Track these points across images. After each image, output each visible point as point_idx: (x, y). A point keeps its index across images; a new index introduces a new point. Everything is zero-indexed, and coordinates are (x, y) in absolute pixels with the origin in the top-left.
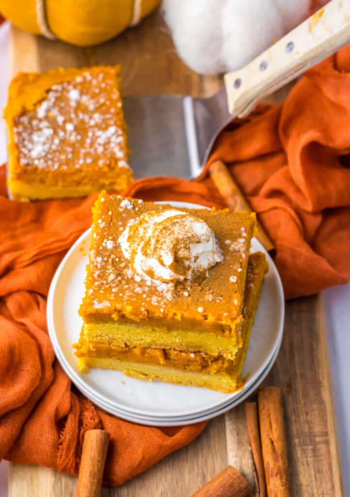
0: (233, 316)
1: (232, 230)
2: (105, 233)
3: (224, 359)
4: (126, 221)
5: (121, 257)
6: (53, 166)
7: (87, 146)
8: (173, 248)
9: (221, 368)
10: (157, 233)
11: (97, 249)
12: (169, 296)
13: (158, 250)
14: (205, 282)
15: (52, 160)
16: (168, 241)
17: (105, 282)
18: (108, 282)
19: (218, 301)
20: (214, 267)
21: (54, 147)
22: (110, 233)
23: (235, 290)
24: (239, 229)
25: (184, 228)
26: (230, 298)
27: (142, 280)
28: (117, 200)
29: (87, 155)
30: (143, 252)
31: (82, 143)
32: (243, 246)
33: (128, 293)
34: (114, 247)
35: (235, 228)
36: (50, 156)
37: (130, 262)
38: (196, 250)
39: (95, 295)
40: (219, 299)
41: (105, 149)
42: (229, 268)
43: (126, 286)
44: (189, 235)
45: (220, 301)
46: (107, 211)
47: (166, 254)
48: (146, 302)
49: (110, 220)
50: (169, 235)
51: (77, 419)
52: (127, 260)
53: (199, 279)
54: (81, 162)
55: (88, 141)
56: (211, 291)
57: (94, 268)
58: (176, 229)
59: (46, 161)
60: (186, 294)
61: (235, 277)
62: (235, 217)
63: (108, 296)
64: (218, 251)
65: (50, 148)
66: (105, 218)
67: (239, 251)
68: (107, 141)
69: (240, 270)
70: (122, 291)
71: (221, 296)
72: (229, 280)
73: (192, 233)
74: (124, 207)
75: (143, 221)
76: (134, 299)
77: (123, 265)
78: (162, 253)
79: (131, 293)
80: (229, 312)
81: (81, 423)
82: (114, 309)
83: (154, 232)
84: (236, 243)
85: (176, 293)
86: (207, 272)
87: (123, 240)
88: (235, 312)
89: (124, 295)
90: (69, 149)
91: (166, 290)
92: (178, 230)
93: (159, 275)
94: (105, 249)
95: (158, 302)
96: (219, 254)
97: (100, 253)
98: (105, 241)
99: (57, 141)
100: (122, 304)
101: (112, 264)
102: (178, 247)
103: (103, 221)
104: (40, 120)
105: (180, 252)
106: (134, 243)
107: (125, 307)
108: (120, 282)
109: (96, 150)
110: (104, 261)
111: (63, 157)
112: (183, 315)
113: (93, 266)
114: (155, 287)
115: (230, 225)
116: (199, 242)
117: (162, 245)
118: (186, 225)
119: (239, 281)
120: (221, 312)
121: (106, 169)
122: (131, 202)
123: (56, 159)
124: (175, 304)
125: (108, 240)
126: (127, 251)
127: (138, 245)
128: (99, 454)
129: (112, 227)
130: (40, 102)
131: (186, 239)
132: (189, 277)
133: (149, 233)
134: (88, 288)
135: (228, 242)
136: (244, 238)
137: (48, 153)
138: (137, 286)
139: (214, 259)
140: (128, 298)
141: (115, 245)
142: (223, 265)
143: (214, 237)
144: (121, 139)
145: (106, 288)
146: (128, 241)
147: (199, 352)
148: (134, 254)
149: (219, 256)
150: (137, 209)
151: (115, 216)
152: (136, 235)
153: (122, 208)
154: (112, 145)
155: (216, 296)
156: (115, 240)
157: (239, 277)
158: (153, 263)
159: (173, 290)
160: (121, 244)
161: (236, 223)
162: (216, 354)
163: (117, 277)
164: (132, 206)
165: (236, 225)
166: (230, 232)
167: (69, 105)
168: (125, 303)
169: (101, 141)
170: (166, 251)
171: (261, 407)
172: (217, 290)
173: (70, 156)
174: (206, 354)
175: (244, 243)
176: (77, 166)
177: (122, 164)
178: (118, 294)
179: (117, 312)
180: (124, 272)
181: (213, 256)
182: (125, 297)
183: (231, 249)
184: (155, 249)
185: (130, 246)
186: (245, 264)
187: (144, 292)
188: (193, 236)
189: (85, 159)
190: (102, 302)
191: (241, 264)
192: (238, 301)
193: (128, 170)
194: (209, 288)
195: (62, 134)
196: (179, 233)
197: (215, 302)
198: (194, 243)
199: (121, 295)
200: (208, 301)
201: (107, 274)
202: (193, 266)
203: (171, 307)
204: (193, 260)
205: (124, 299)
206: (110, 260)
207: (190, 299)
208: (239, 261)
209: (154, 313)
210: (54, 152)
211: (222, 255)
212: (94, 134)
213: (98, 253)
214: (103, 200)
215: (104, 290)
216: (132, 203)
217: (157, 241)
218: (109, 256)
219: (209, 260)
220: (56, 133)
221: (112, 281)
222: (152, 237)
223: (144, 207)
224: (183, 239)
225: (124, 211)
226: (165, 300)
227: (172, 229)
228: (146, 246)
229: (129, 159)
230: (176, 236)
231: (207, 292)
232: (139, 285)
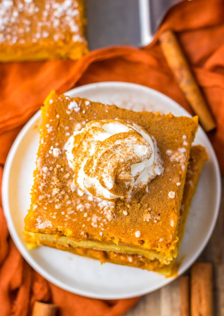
0: (169, 241)
1: (173, 138)
2: (52, 139)
3: (159, 263)
4: (72, 125)
5: (65, 166)
6: (11, 39)
7: (44, 19)
8: (114, 172)
10: (99, 155)
11: (44, 157)
12: (109, 216)
13: (99, 171)
14: (144, 197)
15: (10, 34)
16: (109, 164)
17: (49, 196)
18: (52, 196)
19: (155, 221)
20: (154, 181)
21: (13, 20)
22: (57, 139)
23: (173, 207)
24: (181, 137)
25: (126, 150)
26: (167, 217)
27: (84, 194)
28: (65, 101)
29: (44, 28)
30: (86, 171)
31: (39, 15)
32: (183, 158)
33: (70, 211)
34: (59, 155)
35: (176, 136)
36: (9, 30)
37: (74, 173)
38: (136, 169)
39: (37, 213)
40: (156, 219)
41: (61, 23)
42: (168, 181)
43: (69, 202)
44: (131, 157)
45: (158, 221)
46: (55, 114)
47: (107, 178)
48: (86, 223)
49: (57, 123)
50: (111, 158)
52: (71, 170)
53: (139, 195)
54: (38, 36)
55: (45, 14)
56: (150, 209)
57: (40, 179)
58: (118, 152)
59: (5, 36)
60: (125, 213)
61: (174, 193)
62: (178, 122)
63: (51, 214)
64: (159, 162)
65: (9, 22)
66: (53, 122)
67: (179, 163)
68: (63, 15)
69: (178, 184)
70: (64, 208)
71: (159, 215)
72: (167, 195)
73: (134, 155)
74: (72, 110)
75: (87, 135)
76: (74, 220)
77: (67, 176)
78: (104, 176)
79: (73, 212)
80: (165, 237)
82: (55, 230)
83: (96, 152)
84: (177, 154)
85: (116, 212)
86: (147, 187)
87: (69, 146)
88: (171, 237)
89: (66, 214)
90: (27, 22)
91: (106, 205)
92: (119, 153)
93: (100, 194)
94: (51, 157)
95: (98, 223)
96: (160, 166)
97: (46, 161)
98: (52, 148)
99: (16, 14)
100: (63, 225)
101: (57, 174)
102: (119, 171)
103: (50, 125)
105: (121, 175)
106: (78, 158)
107: (65, 230)
108: (63, 196)
109: (52, 23)
110: (49, 171)
111: (21, 31)
112: (120, 240)
113: (39, 177)
114: (97, 203)
115: (172, 132)
116: (141, 162)
117: (103, 167)
118: (128, 147)
119: (177, 197)
120: (157, 238)
121: (61, 44)
122: (78, 104)
123: (14, 33)
124: (114, 226)
125: (54, 147)
126: (72, 162)
127: (82, 160)
129: (59, 132)
131: (127, 162)
132: (129, 196)
133: (92, 151)
134: (34, 201)
135: (169, 152)
136: (185, 147)
137: (7, 26)
138: (79, 201)
139: (154, 172)
140: (69, 218)
141: (61, 153)
142: (163, 177)
143: (156, 146)
144: (76, 13)
145: (50, 204)
146: (73, 153)
147: (137, 255)
148: (78, 168)
149: (160, 168)
150: (84, 112)
151: (62, 119)
152: (80, 150)
153: (69, 110)
154: (68, 18)
155: (154, 216)
156: (60, 147)
157: (177, 192)
158: (94, 181)
159: (113, 209)
160: (66, 153)
161: (178, 130)
162: (152, 259)
163: (61, 191)
164: (79, 109)
165: (178, 132)
166: (172, 140)
168: (66, 224)
169: (57, 14)
170: (107, 175)
171: (193, 281)
172: (155, 207)
173: (28, 29)
174: (143, 257)
175: (185, 153)
176: (34, 41)
177: (77, 38)
178: (61, 212)
179: (58, 233)
180: (68, 185)
181: (153, 170)
182: (67, 216)
183: (172, 159)
184: (97, 170)
185: (74, 160)
186: (183, 176)
187: (85, 210)
188: (134, 158)
189: (42, 33)
190: (45, 220)
191: (180, 176)
192: (175, 222)
193: (82, 44)
194: (148, 204)
195: (20, 6)
196: (120, 157)
197: (153, 223)
198: (135, 163)
199: (63, 213)
200: (146, 221)
201: (52, 187)
202: (133, 184)
203: (110, 230)
204: (133, 179)
205: (66, 220)
206: (55, 170)
207: (128, 221)
208: (178, 173)
209: (93, 236)
210: (14, 24)
211: (163, 166)
212: (51, 8)
213: (45, 162)
214: (51, 101)
215: (47, 207)
216: (80, 105)
217: (99, 164)
218: (54, 166)
219: (149, 174)
220: (15, 5)
221: (56, 195)
222: (94, 157)
223: (91, 109)
224: (123, 163)
225: (71, 114)
226: (105, 220)
227: (114, 152)
228: (88, 165)
229: (85, 32)
230: (117, 160)
231: (146, 211)
232: (81, 200)
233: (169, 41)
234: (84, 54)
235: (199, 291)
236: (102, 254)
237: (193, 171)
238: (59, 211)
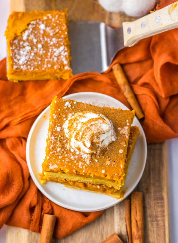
0: (120, 175)
1: (121, 121)
2: (56, 122)
3: (114, 189)
4: (67, 114)
5: (64, 136)
6: (31, 68)
7: (49, 57)
8: (91, 138)
9: (113, 192)
10: (83, 129)
11: (52, 131)
12: (88, 162)
13: (83, 138)
14: (106, 152)
15: (30, 65)
16: (88, 134)
17: (55, 152)
18: (57, 152)
19: (113, 165)
20: (112, 144)
21: (31, 57)
22: (59, 122)
23: (122, 157)
24: (126, 121)
25: (97, 127)
26: (119, 163)
27: (74, 151)
28: (63, 102)
29: (48, 62)
30: (76, 138)
31: (46, 55)
32: (127, 132)
33: (67, 160)
34: (60, 130)
35: (123, 120)
36: (29, 63)
37: (68, 140)
38: (102, 137)
39: (50, 161)
40: (113, 164)
41: (58, 59)
42: (119, 144)
43: (66, 155)
44: (99, 131)
45: (114, 165)
46: (57, 108)
47: (87, 142)
48: (76, 166)
49: (59, 114)
50: (89, 131)
51: (40, 207)
52: (67, 138)
53: (103, 151)
54: (45, 66)
55: (49, 54)
56: (109, 159)
57: (50, 143)
58: (93, 128)
59: (27, 66)
60: (96, 161)
61: (122, 150)
62: (124, 113)
63: (57, 161)
64: (114, 134)
65: (29, 58)
66: (56, 113)
67: (125, 134)
68: (59, 54)
69: (124, 146)
70: (64, 158)
71: (114, 162)
72: (119, 151)
73: (101, 130)
74: (67, 106)
75: (76, 119)
76: (70, 164)
77: (65, 141)
78: (85, 140)
79: (68, 160)
80: (118, 173)
81: (42, 209)
82: (60, 169)
83: (81, 128)
84: (123, 130)
85: (91, 160)
86: (108, 147)
87: (66, 125)
88: (121, 173)
89: (65, 161)
90: (39, 59)
91: (86, 157)
92: (94, 129)
93: (83, 150)
94: (56, 131)
95: (82, 166)
96: (115, 136)
97: (53, 134)
98: (56, 126)
99: (33, 54)
100: (64, 167)
101: (60, 141)
102: (93, 138)
103: (55, 115)
104: (24, 42)
105: (94, 140)
106: (71, 131)
107: (65, 169)
108: (63, 152)
109: (53, 59)
110: (55, 139)
111: (36, 63)
112: (94, 174)
113: (50, 142)
114: (81, 156)
115: (121, 118)
116: (104, 133)
117: (85, 136)
118: (98, 125)
119: (124, 152)
120: (114, 173)
121: (58, 71)
122: (70, 103)
123: (32, 65)
124: (91, 167)
125: (58, 126)
126: (67, 134)
127: (73, 133)
128: (51, 227)
129: (60, 118)
130: (24, 31)
131: (97, 133)
132: (99, 152)
133: (79, 128)
134: (47, 155)
135: (119, 129)
136: (128, 126)
137: (28, 61)
138: (71, 155)
139: (112, 139)
140: (67, 163)
141: (61, 129)
142: (116, 142)
143: (112, 126)
144: (66, 53)
145: (56, 156)
146: (68, 129)
147: (102, 185)
148: (71, 137)
149: (114, 137)
150: (73, 107)
151: (62, 111)
152: (72, 127)
153: (65, 106)
154: (62, 57)
155: (112, 162)
156: (61, 126)
157: (124, 150)
158: (80, 144)
159: (90, 159)
160: (64, 129)
161: (124, 117)
162: (110, 187)
163: (62, 149)
164: (71, 106)
165: (124, 118)
166: (121, 123)
167: (40, 33)
168: (65, 166)
169: (56, 54)
170: (87, 140)
171: (132, 202)
172: (112, 158)
173: (40, 63)
174: (106, 186)
175: (128, 129)
176: (43, 69)
177: (67, 68)
178: (62, 160)
179: (61, 171)
180: (65, 146)
181: (111, 138)
182: (65, 162)
183: (121, 133)
184: (82, 138)
185: (69, 133)
186: (127, 142)
187: (75, 159)
188: (101, 131)
189: (47, 65)
190: (54, 165)
191: (125, 141)
192: (123, 165)
193: (70, 70)
194: (109, 156)
195: (35, 49)
196: (94, 130)
197: (111, 166)
198: (101, 134)
199: (63, 161)
200: (108, 165)
201: (57, 147)
202: (101, 145)
203: (89, 169)
204: (101, 142)
205: (65, 164)
206: (58, 138)
207: (98, 164)
208: (124, 140)
209: (80, 173)
210: (31, 60)
211: (116, 136)
212: (52, 50)
213: (52, 134)
214: (56, 102)
215: (55, 157)
216: (71, 104)
217: (83, 134)
218: (58, 136)
219: (109, 140)
220: (32, 49)
221: (59, 151)
222: (80, 131)
223: (77, 106)
224: (96, 134)
225: (66, 109)
226: (86, 164)
227: (91, 128)
228: (77, 135)
229: (71, 64)
230: (93, 132)
231: (108, 159)
232: (73, 154)
233: (118, 69)
234: (70, 77)
235: (136, 208)
236: (83, 184)
237: (132, 140)
238: (61, 160)
